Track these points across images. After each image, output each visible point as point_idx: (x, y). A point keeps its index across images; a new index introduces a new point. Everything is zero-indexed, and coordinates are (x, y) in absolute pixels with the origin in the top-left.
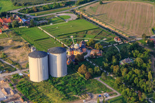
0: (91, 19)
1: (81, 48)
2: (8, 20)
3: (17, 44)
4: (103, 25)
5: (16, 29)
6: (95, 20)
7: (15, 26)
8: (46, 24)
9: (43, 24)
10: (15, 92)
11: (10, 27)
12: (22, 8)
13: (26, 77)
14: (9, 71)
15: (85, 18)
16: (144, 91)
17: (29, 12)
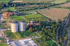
0: (42, 14)
1: (33, 23)
2: (10, 13)
3: (11, 21)
4: (46, 16)
5: (13, 16)
6: (43, 15)
7: (13, 15)
8: (24, 15)
9: (23, 15)
10: (5, 35)
11: (11, 15)
12: (18, 10)
13: (10, 31)
14: (5, 29)
15: (40, 14)
16: (49, 35)
17: (20, 11)
